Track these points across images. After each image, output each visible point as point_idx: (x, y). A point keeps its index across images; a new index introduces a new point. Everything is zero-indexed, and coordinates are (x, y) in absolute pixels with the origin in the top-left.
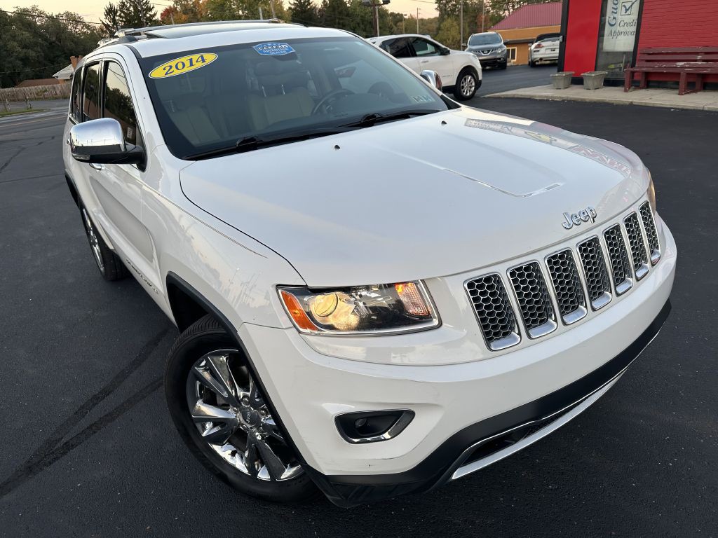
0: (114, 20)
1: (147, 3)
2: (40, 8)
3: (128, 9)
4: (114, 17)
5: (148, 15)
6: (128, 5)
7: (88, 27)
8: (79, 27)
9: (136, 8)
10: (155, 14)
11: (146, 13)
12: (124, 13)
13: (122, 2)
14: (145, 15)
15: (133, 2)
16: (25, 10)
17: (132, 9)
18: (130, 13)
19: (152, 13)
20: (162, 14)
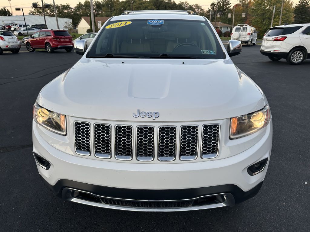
0: (213, 8)
1: (229, 1)
2: (188, 2)
3: (220, 4)
4: (214, 7)
5: (227, 7)
6: (221, 2)
7: (202, 10)
8: (199, 10)
9: (223, 3)
10: (230, 6)
11: (227, 6)
12: (218, 5)
13: (219, 1)
14: (226, 7)
15: (223, 1)
16: (183, 3)
17: (222, 4)
18: (221, 5)
19: (229, 6)
20: (233, 7)
